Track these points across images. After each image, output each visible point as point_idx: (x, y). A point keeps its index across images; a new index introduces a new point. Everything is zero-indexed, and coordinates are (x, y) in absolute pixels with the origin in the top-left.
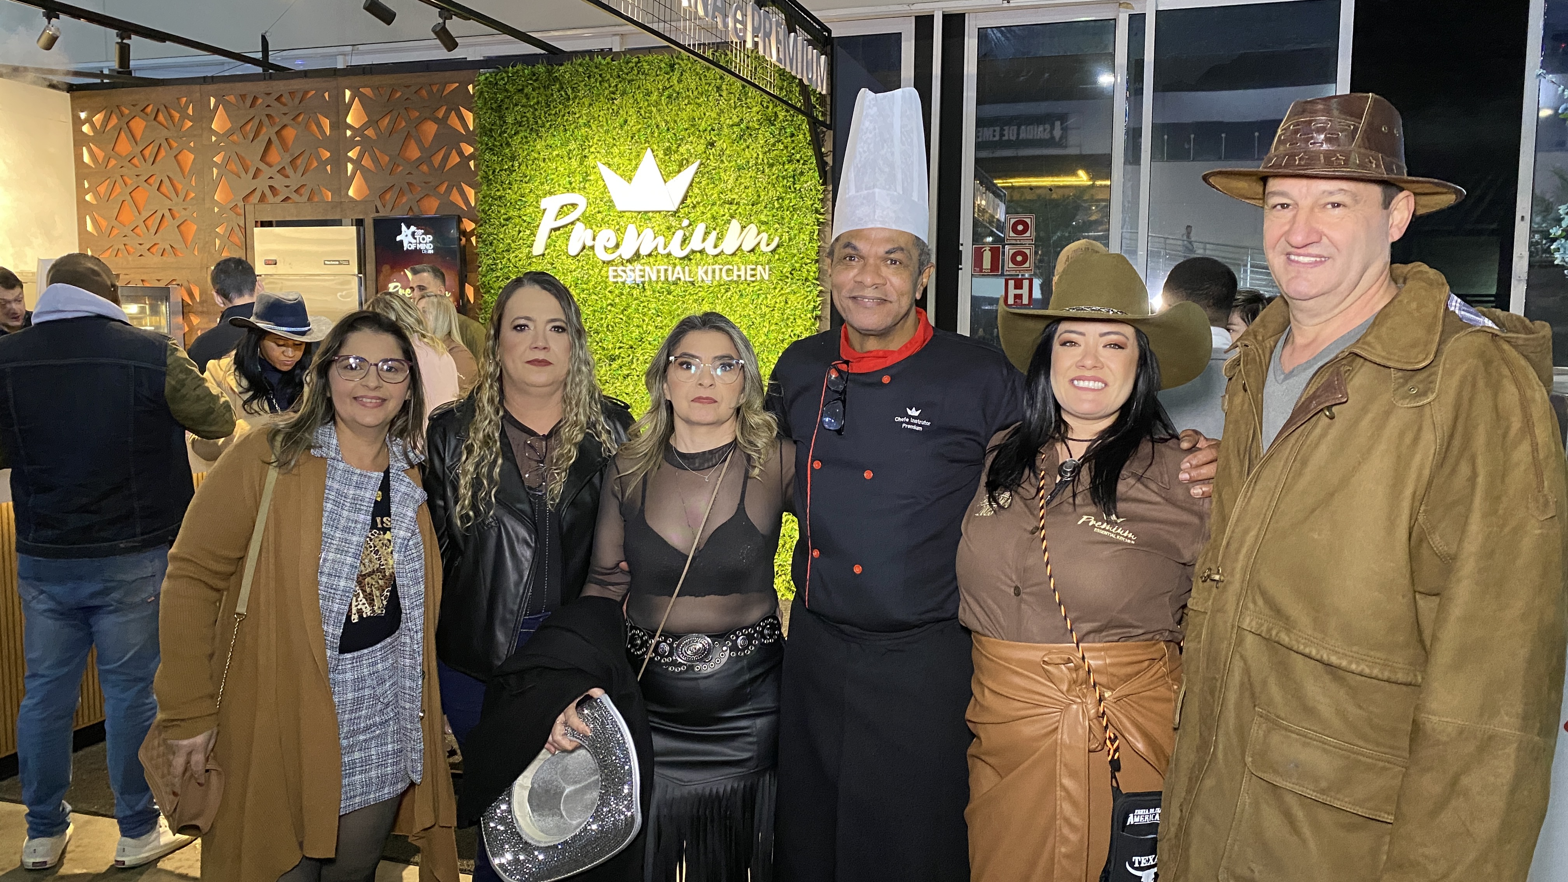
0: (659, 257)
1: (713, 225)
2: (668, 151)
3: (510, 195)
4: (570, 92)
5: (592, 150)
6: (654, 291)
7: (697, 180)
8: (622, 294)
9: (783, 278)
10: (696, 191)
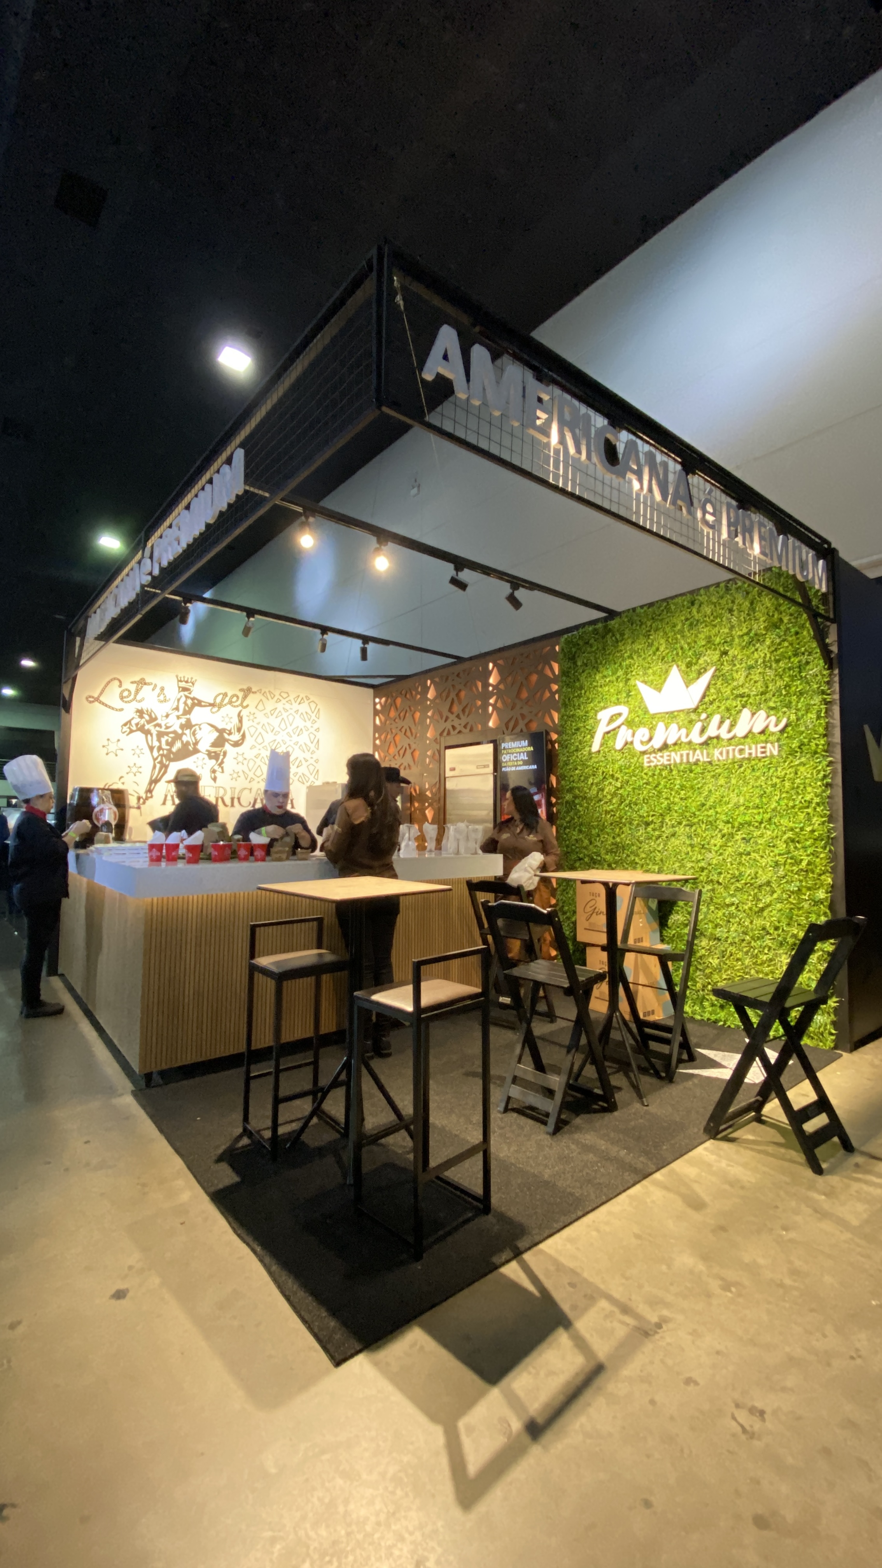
0: (683, 745)
1: (727, 715)
2: (689, 665)
3: (580, 713)
4: (618, 636)
5: (634, 673)
6: (679, 771)
7: (713, 682)
8: (654, 775)
9: (793, 753)
10: (712, 690)
